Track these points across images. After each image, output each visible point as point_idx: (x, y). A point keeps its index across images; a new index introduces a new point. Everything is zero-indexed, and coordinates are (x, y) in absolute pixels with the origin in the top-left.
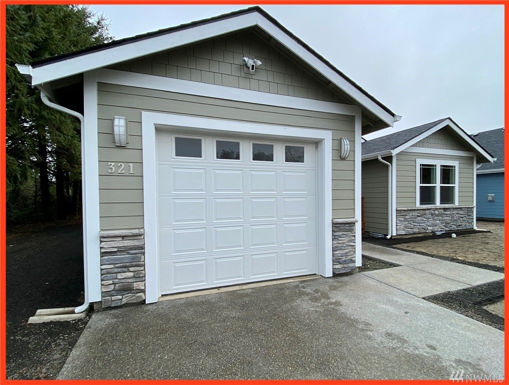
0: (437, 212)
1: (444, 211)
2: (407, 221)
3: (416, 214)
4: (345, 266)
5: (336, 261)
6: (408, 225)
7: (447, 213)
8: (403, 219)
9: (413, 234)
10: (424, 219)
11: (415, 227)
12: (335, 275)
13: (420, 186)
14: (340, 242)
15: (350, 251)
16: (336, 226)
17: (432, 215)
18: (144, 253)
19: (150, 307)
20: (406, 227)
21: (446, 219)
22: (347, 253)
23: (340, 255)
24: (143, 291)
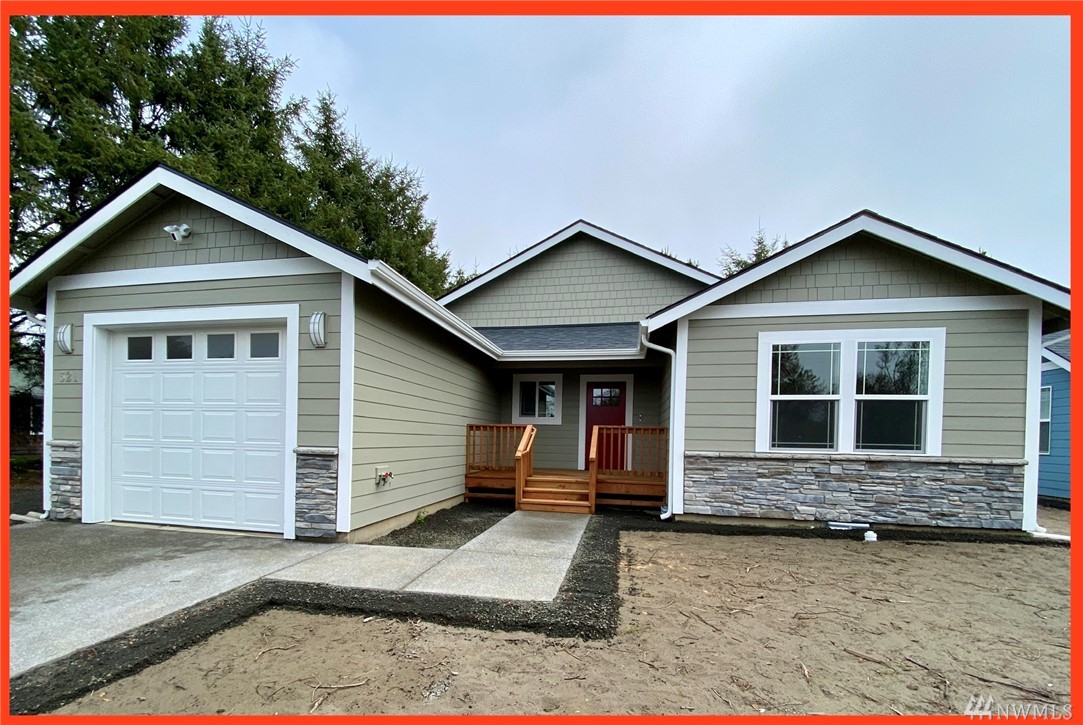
0: (835, 469)
1: (871, 468)
2: (717, 484)
3: (752, 468)
4: (315, 525)
5: (300, 514)
6: (725, 494)
7: (881, 474)
8: (704, 478)
9: (741, 517)
10: (786, 485)
11: (746, 500)
12: (298, 539)
13: (774, 402)
14: (305, 484)
15: (325, 503)
16: (304, 459)
17: (818, 475)
18: (81, 467)
19: (86, 527)
20: (715, 497)
21: (878, 492)
22: (318, 505)
23: (305, 506)
24: (79, 508)
